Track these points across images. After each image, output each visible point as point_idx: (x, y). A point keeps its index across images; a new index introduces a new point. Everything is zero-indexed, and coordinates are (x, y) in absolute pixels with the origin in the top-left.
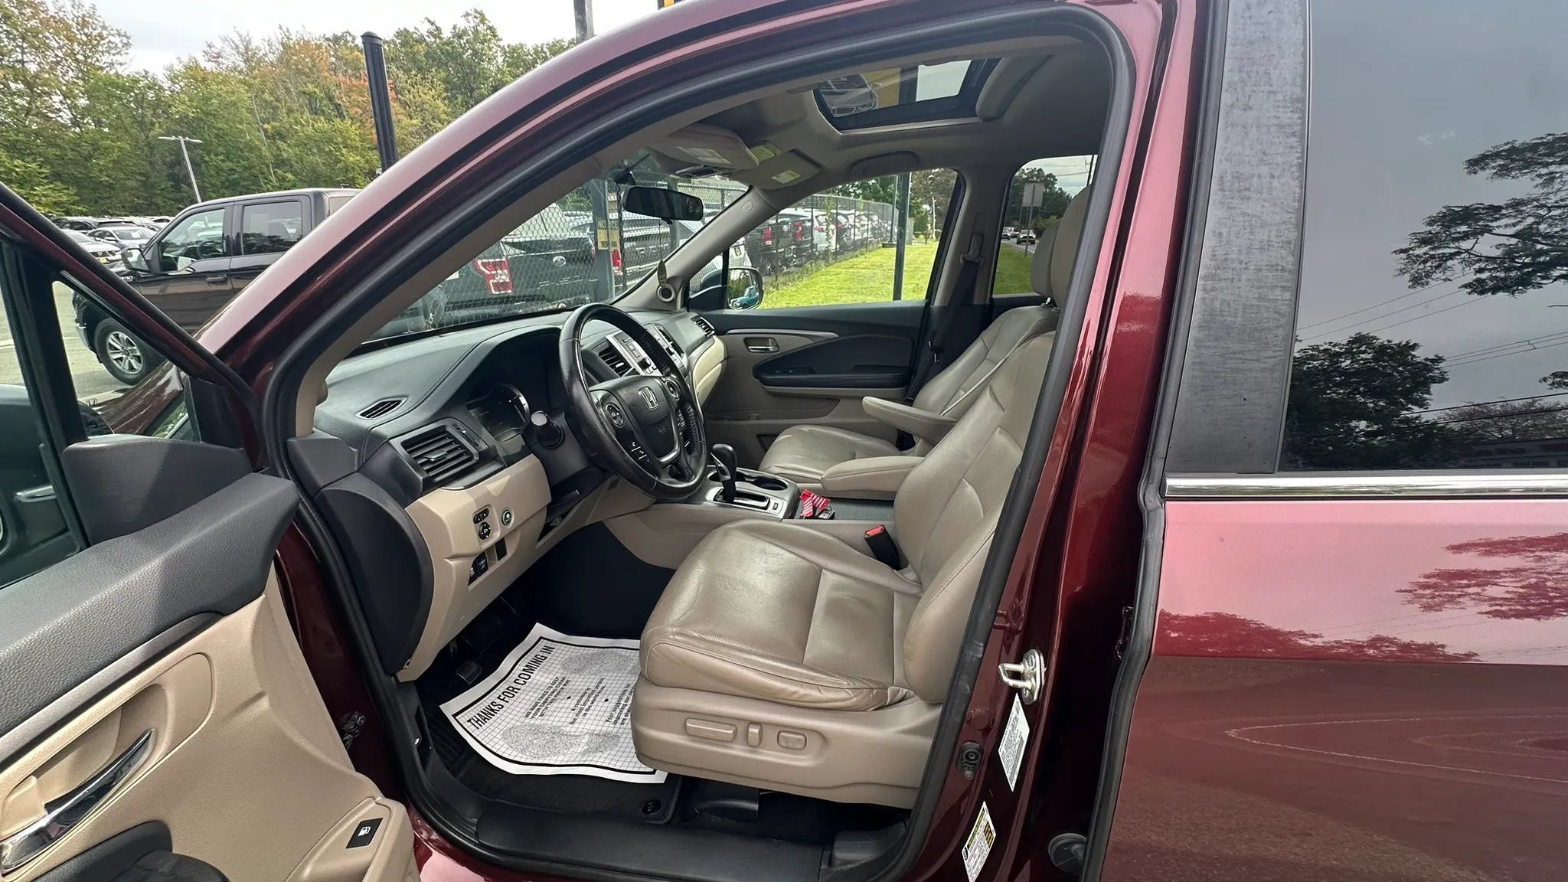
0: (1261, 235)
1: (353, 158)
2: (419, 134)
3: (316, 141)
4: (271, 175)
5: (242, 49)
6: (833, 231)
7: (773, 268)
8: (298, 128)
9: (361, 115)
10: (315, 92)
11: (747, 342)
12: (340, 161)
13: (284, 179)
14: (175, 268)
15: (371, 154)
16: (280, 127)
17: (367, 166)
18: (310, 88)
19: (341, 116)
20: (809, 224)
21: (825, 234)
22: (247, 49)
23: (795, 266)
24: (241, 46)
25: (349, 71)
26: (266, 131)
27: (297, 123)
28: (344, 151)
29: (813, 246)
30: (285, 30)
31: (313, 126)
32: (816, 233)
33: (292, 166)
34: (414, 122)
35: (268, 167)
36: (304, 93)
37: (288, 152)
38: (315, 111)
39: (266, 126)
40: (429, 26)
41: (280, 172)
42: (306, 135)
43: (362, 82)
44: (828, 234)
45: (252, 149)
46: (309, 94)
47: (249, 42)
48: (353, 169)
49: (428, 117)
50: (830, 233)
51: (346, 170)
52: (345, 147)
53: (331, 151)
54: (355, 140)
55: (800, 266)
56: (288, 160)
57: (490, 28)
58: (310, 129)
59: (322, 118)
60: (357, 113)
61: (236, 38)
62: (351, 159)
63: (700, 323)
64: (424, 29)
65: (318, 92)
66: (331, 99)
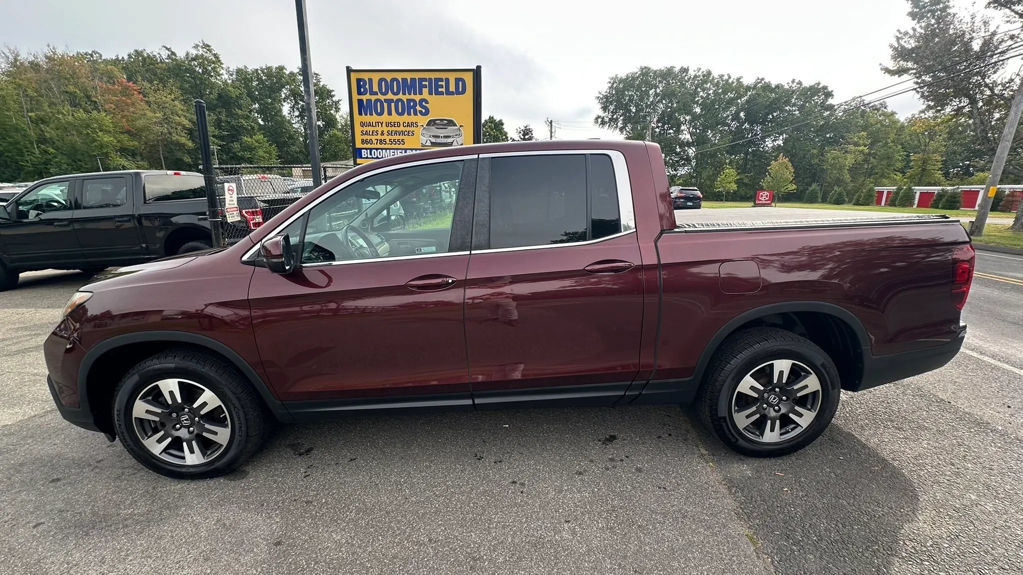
0: (483, 209)
1: (107, 139)
2: (161, 124)
3: (75, 126)
4: (34, 149)
5: (11, 59)
6: (454, 192)
7: (418, 214)
8: (60, 116)
9: (114, 109)
10: (76, 92)
11: (399, 244)
12: (96, 141)
13: (46, 152)
14: (27, 217)
15: (122, 136)
16: (44, 115)
17: (119, 144)
18: (71, 88)
19: (96, 108)
20: (439, 188)
21: (448, 194)
22: (16, 60)
23: (431, 213)
24: (10, 57)
25: (105, 79)
26: (30, 117)
27: (59, 113)
28: (100, 134)
29: (442, 201)
30: (51, 47)
31: (73, 115)
32: (443, 193)
33: (54, 143)
34: (157, 115)
35: (32, 143)
36: (67, 92)
37: (50, 132)
38: (74, 105)
39: (30, 114)
40: (167, 52)
41: (43, 146)
42: (67, 122)
43: (117, 87)
44: (450, 194)
45: (17, 129)
46: (71, 93)
47: (17, 55)
48: (108, 146)
49: (168, 112)
50: (452, 193)
51: (102, 146)
52: (101, 131)
53: (88, 133)
54: (109, 126)
55: (434, 212)
56: (51, 139)
57: (215, 55)
58: (70, 117)
59: (81, 110)
60: (111, 107)
61: (6, 51)
62: (106, 139)
63: (379, 236)
64: (165, 54)
65: (78, 92)
66: (88, 97)
